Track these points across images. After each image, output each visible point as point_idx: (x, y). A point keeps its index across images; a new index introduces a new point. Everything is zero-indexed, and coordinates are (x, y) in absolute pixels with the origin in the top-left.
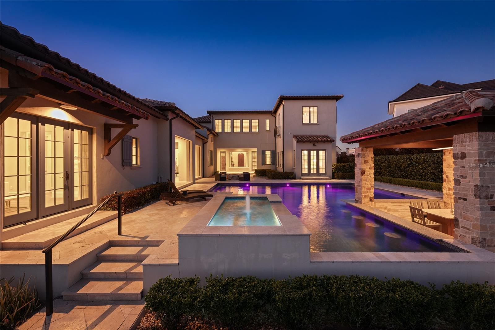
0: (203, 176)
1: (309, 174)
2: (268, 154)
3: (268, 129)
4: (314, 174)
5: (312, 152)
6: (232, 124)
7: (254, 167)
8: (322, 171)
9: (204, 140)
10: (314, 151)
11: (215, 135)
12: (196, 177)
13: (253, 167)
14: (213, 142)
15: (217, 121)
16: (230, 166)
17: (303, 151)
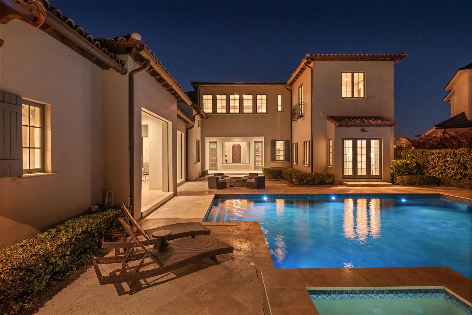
0: (188, 179)
1: (355, 177)
2: (280, 145)
3: (280, 109)
4: (362, 177)
5: (359, 142)
6: (228, 101)
7: (258, 164)
8: (375, 172)
9: (189, 123)
10: (363, 141)
11: (203, 117)
12: (179, 181)
13: (256, 164)
14: (200, 128)
15: (205, 97)
16: (224, 162)
17: (344, 141)
